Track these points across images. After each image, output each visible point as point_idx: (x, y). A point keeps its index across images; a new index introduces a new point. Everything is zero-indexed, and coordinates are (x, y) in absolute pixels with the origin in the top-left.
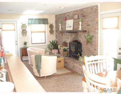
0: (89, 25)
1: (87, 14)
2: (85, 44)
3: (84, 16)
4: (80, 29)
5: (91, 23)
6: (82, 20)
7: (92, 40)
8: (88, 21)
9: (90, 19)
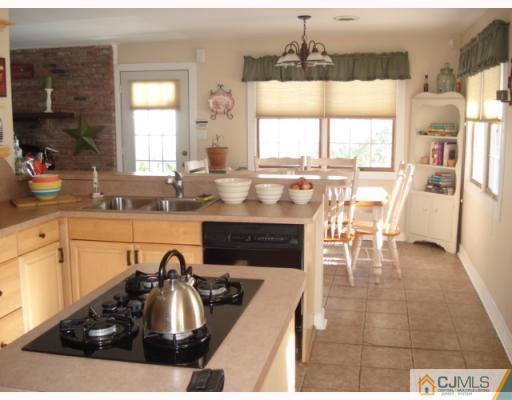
0: (84, 99)
1: (75, 67)
2: (66, 153)
3: (62, 71)
4: (49, 110)
5: (89, 93)
6: (53, 82)
7: (99, 141)
8: (76, 87)
9: (88, 82)
